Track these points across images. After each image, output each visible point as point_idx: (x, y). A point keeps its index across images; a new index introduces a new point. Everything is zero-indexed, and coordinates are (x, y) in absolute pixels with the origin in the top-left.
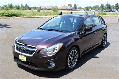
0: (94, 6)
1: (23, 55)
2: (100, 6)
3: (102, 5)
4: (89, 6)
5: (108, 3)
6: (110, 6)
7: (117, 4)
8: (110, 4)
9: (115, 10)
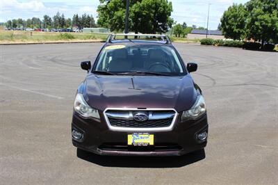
0: (29, 20)
1: (143, 132)
2: (42, 19)
3: (46, 17)
4: (17, 19)
5: (58, 13)
6: (63, 19)
7: (77, 16)
8: (63, 16)
9: (75, 29)
